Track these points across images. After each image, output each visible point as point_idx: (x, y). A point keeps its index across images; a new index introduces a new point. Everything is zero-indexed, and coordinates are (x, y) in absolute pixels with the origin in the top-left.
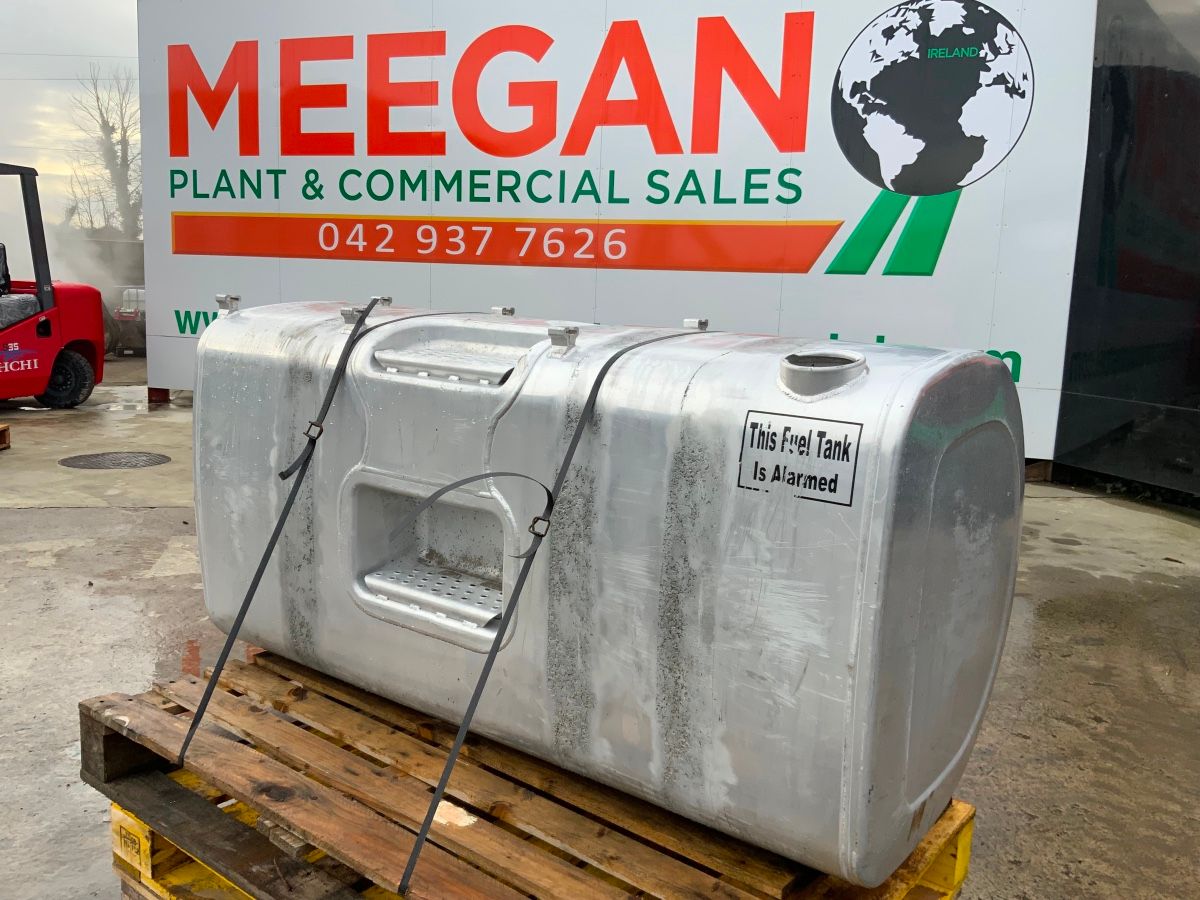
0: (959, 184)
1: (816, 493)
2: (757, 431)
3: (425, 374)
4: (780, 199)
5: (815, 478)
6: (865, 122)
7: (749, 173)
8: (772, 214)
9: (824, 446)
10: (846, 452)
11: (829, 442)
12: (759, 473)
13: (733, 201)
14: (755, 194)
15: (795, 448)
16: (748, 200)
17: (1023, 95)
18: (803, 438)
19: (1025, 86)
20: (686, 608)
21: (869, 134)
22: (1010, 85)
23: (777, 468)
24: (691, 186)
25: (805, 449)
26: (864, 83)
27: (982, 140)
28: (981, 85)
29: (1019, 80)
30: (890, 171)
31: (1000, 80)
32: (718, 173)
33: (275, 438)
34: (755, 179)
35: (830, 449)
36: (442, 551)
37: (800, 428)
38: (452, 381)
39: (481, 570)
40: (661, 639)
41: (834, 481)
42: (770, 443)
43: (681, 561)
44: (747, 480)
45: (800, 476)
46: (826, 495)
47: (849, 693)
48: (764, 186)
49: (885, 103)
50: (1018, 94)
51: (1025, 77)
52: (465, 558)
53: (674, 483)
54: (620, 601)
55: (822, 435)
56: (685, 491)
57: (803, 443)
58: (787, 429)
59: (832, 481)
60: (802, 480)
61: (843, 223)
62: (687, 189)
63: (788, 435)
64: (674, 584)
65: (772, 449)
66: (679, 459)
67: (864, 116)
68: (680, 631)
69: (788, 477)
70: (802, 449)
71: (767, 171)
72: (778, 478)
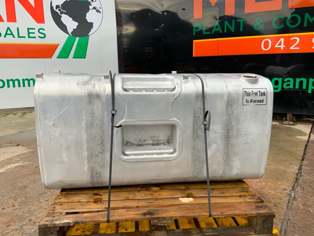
0: (88, 34)
1: (260, 103)
2: (246, 93)
3: (145, 91)
4: (39, 37)
5: (259, 100)
6: (61, 17)
7: (28, 29)
8: (38, 41)
9: (260, 94)
10: (265, 94)
11: (261, 93)
12: (247, 101)
13: (25, 37)
14: (31, 35)
15: (254, 95)
16: (29, 37)
17: (100, 12)
18: (256, 93)
19: (101, 10)
20: (231, 134)
21: (62, 19)
22: (97, 10)
23: (251, 100)
24: (9, 32)
25: (257, 95)
26: (59, 6)
27: (92, 24)
28: (90, 9)
29: (99, 9)
30: (70, 30)
31: (94, 8)
32: (18, 29)
33: (84, 118)
34: (30, 31)
35: (261, 94)
36: (131, 141)
37: (255, 91)
38: (155, 92)
39: (146, 143)
40: (225, 142)
41: (263, 100)
42: (249, 95)
43: (230, 124)
44: (245, 103)
45: (256, 101)
46: (262, 103)
47: (266, 141)
48: (34, 33)
49: (66, 12)
50: (99, 12)
51: (100, 8)
52: (140, 141)
53: (227, 107)
54: (214, 137)
55: (260, 92)
56: (230, 108)
57: (256, 94)
58: (252, 91)
59: (262, 100)
60: (257, 101)
61: (59, 44)
62: (8, 33)
63: (253, 93)
64: (228, 130)
65: (250, 96)
66: (228, 102)
67: (61, 15)
68: (229, 139)
69: (253, 101)
70: (256, 95)
71: (34, 29)
72: (251, 102)
